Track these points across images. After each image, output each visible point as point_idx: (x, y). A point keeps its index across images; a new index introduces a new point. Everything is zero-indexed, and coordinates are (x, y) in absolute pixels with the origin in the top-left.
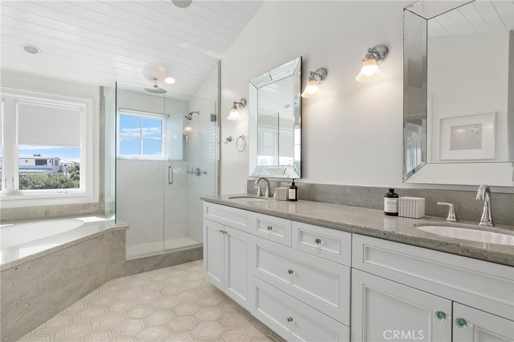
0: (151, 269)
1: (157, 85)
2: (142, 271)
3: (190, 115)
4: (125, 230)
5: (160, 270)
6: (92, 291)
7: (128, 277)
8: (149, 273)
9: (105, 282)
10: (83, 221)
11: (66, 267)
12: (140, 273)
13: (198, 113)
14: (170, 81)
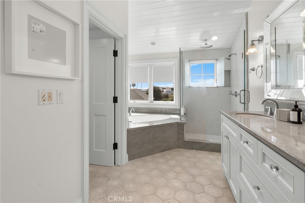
0: (197, 149)
1: (207, 43)
2: (192, 149)
3: (229, 57)
4: (184, 124)
5: (202, 151)
6: (167, 150)
7: (185, 149)
8: (196, 151)
9: (174, 148)
10: (171, 116)
11: (154, 136)
12: (191, 149)
13: (235, 54)
14: (215, 38)
